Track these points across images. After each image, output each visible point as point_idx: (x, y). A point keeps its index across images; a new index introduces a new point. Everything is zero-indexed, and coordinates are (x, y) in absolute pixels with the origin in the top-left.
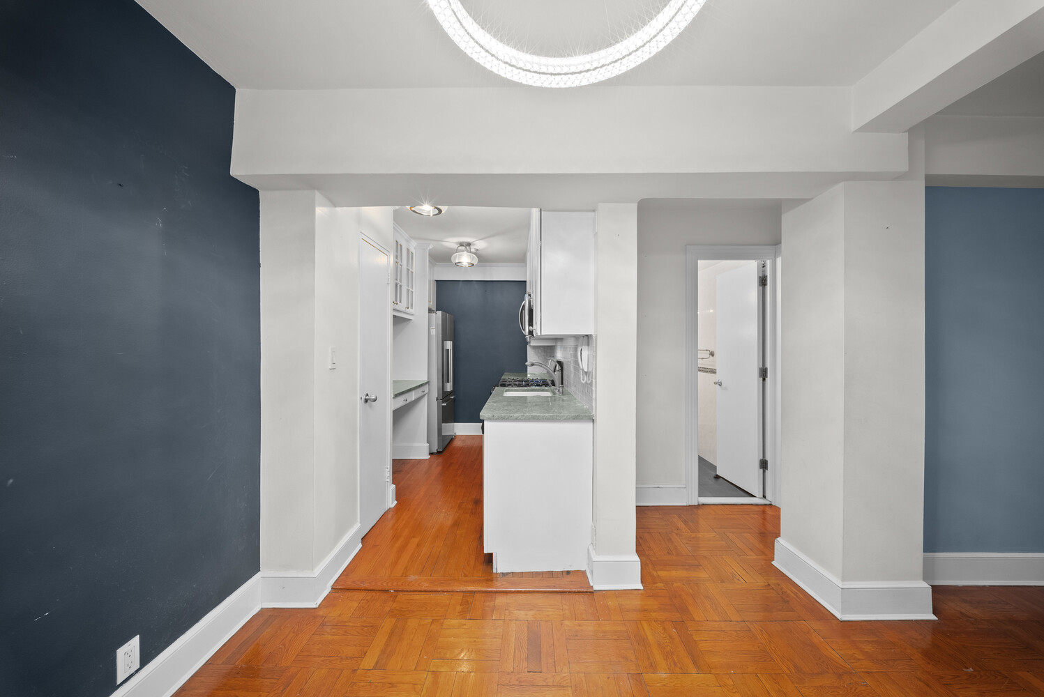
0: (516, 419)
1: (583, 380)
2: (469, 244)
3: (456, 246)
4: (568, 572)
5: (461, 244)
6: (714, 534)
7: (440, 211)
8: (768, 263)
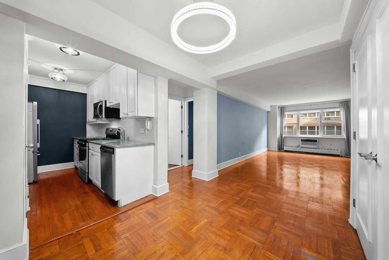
0: (130, 146)
1: (147, 133)
2: (61, 70)
3: (52, 69)
4: (147, 196)
5: (56, 69)
6: (176, 175)
7: (79, 54)
8: (183, 102)
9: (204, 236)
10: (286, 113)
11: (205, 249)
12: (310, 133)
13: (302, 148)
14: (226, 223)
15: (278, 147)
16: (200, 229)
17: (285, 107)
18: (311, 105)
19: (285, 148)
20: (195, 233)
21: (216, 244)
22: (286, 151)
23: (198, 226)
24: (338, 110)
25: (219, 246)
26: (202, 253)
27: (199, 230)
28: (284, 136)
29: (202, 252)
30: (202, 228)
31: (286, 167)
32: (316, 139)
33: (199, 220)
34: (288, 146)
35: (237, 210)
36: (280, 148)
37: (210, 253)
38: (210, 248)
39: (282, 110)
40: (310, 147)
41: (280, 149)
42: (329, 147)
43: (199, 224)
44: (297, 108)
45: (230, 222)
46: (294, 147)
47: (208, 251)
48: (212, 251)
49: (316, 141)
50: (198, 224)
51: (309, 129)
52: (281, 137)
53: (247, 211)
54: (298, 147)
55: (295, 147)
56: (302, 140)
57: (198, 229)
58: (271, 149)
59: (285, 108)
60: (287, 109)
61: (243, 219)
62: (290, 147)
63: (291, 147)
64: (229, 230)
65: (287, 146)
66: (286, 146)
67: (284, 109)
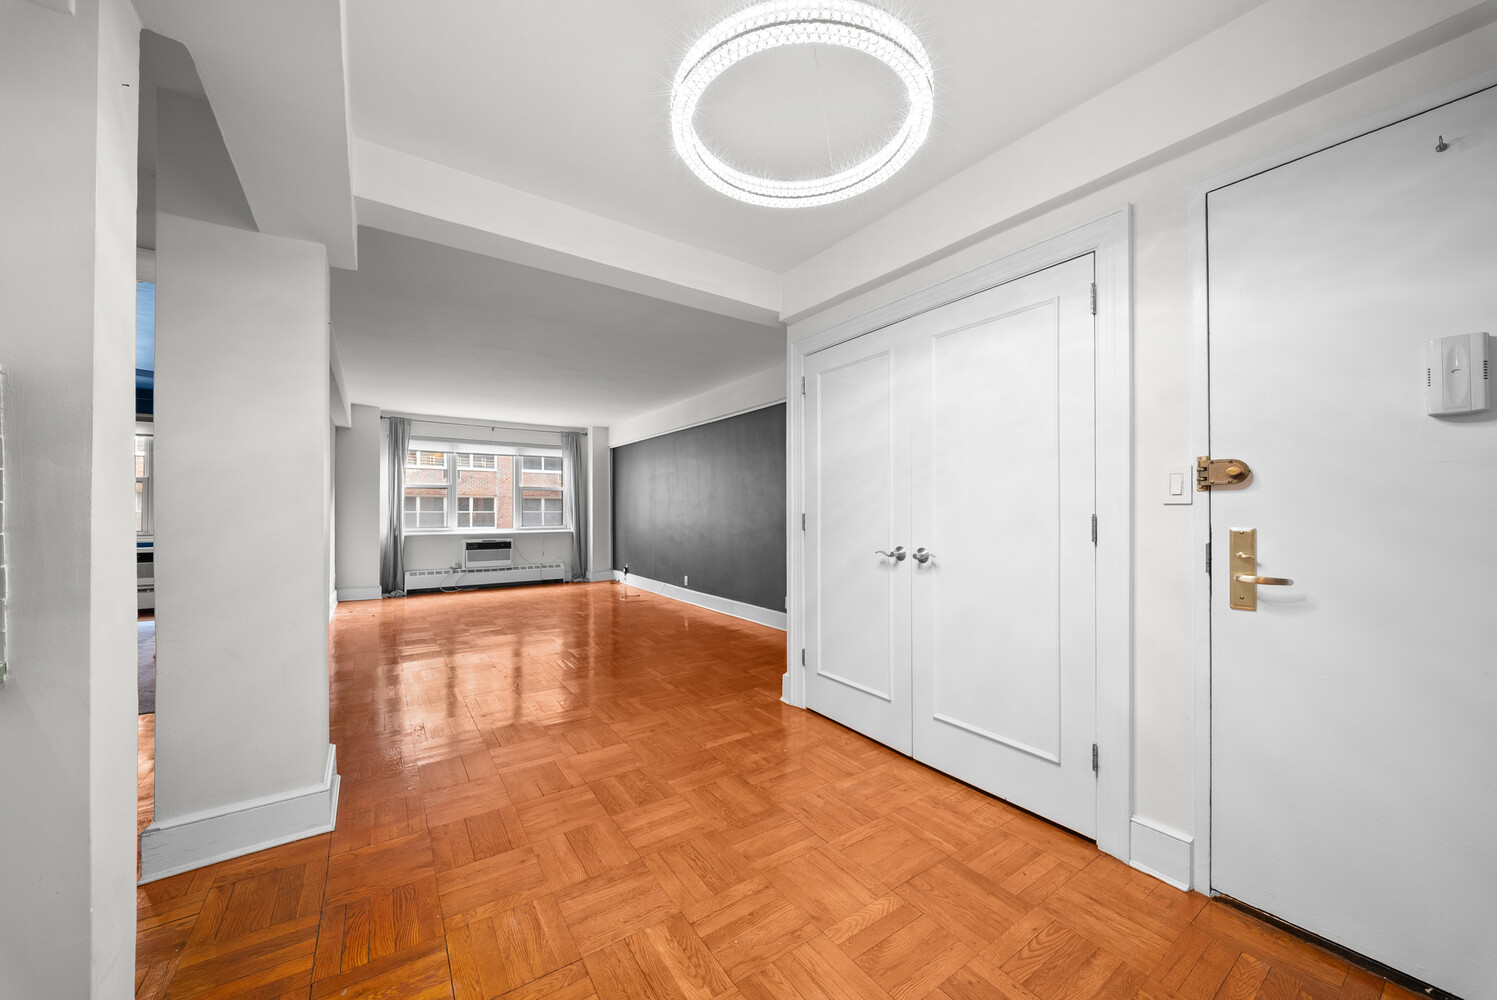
9: (742, 963)
10: (412, 445)
11: (805, 977)
12: (480, 521)
13: (470, 571)
14: (703, 877)
15: (382, 584)
16: (697, 966)
17: (410, 421)
18: (493, 427)
19: (411, 583)
20: (715, 993)
21: (789, 936)
22: (413, 593)
23: (675, 972)
24: (558, 453)
25: (800, 929)
26: (823, 990)
27: (702, 972)
28: (405, 532)
29: (819, 991)
30: (694, 960)
31: (411, 658)
32: (508, 540)
33: (638, 957)
34: (420, 574)
35: (652, 825)
36: (391, 585)
37: (827, 967)
38: (805, 961)
39: (398, 429)
40: (490, 568)
41: (390, 588)
42: (537, 560)
43: (668, 962)
44: (452, 431)
45: (699, 863)
46: (441, 573)
47: (819, 970)
48: (819, 957)
49: (507, 545)
50: (665, 968)
51: (476, 508)
52: (395, 538)
53: (671, 805)
54: (454, 572)
55: (446, 572)
56: (470, 546)
57: (695, 977)
58: (350, 594)
59: (409, 424)
60: (416, 429)
61: (702, 828)
62: (429, 573)
63: (433, 573)
64: (740, 880)
65: (415, 574)
66: (411, 575)
67: (406, 427)
